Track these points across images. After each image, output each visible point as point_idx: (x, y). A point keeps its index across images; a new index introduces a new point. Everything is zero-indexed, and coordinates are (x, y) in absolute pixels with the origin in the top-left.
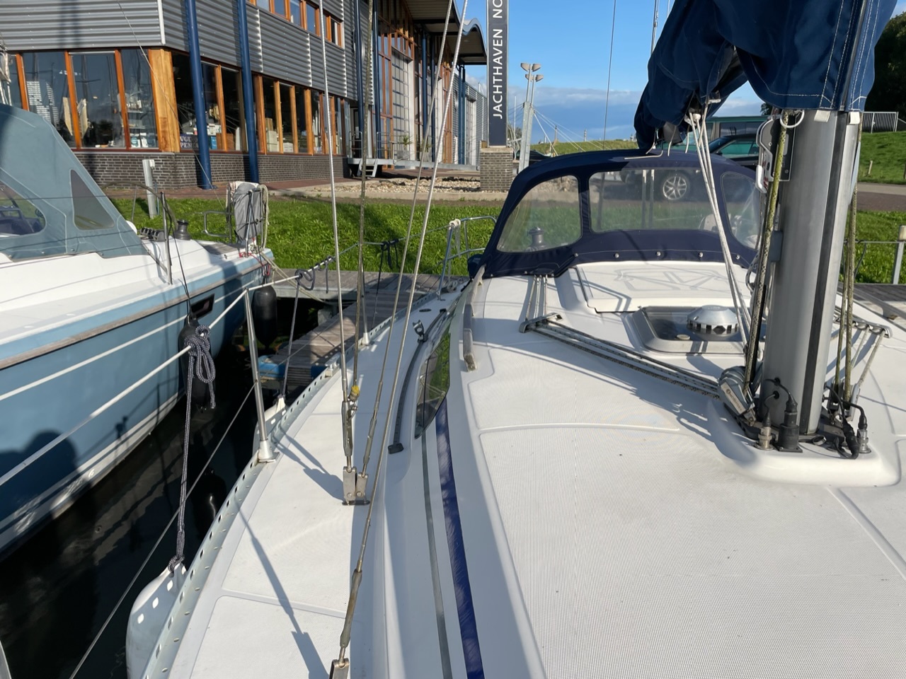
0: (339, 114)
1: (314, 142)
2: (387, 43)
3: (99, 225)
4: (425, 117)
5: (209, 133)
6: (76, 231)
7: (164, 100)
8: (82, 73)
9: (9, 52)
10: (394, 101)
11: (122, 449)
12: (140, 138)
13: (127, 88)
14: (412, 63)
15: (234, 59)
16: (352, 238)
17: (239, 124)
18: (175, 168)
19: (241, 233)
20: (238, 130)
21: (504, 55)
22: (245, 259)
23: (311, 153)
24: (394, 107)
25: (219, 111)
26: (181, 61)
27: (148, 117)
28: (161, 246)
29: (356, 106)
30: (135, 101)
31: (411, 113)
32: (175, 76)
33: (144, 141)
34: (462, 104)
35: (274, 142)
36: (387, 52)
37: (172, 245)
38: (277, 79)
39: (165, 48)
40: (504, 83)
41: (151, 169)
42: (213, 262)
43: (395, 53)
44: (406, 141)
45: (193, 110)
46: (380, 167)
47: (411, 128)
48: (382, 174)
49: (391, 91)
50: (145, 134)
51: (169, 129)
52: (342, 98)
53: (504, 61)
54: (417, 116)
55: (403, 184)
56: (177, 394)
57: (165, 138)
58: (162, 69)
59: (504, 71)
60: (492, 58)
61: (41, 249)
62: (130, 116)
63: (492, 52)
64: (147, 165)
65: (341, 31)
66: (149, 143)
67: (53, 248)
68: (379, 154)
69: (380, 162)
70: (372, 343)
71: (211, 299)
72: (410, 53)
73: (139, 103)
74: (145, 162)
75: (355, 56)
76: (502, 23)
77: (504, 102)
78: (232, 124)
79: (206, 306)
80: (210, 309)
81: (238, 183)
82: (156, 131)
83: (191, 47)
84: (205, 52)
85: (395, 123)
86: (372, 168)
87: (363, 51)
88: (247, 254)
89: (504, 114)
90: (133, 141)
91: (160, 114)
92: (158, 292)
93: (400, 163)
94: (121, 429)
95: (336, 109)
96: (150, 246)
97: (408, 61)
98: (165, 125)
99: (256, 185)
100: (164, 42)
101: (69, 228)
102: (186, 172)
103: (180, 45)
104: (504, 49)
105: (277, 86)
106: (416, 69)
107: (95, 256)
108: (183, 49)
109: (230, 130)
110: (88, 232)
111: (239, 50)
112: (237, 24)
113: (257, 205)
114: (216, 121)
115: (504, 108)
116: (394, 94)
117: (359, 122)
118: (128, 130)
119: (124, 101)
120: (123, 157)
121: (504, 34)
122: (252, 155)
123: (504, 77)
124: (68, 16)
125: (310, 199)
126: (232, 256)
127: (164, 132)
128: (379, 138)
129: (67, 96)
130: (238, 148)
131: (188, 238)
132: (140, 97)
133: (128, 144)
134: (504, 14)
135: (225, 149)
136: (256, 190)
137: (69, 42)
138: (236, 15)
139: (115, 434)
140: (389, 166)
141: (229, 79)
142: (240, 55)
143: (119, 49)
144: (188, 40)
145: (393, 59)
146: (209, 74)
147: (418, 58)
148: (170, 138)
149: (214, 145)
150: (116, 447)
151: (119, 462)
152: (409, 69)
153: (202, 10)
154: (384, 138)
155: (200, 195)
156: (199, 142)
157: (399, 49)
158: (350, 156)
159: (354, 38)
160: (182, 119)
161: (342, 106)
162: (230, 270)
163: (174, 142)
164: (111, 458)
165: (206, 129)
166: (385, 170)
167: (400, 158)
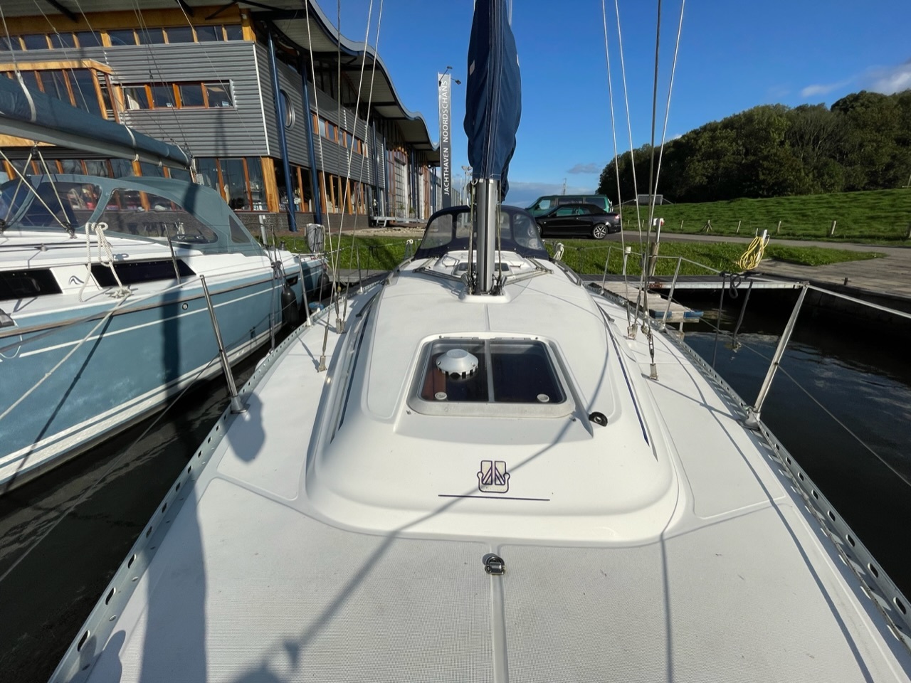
0: (366, 193)
1: (352, 208)
2: (392, 155)
3: (244, 242)
4: (414, 195)
5: (295, 203)
6: (232, 243)
7: (270, 184)
8: (226, 169)
9: (195, 158)
10: (396, 186)
11: (254, 345)
12: (258, 205)
13: (251, 178)
14: (406, 166)
15: (307, 163)
16: (367, 255)
17: (311, 198)
18: (277, 221)
19: (312, 248)
20: (310, 201)
21: (449, 162)
22: (313, 261)
23: (350, 213)
24: (396, 189)
25: (300, 191)
26: (278, 164)
27: (262, 194)
28: (273, 253)
29: (375, 188)
30: (255, 185)
31: (406, 193)
32: (276, 173)
33: (261, 207)
34: (434, 188)
35: (330, 207)
36: (392, 159)
37: (277, 252)
38: (330, 174)
39: (270, 157)
40: (450, 176)
41: (264, 221)
42: (296, 261)
43: (397, 160)
44: (402, 208)
45: (286, 190)
46: (388, 221)
47: (406, 200)
48: (389, 225)
49: (394, 180)
50: (260, 203)
51: (273, 200)
52: (367, 184)
53: (449, 165)
54: (409, 196)
55: (399, 230)
56: (281, 323)
57: (271, 205)
58: (268, 168)
59: (449, 170)
60: (443, 163)
61: (217, 250)
62: (252, 194)
63: (443, 160)
64: (262, 218)
65: (366, 147)
66: (263, 208)
67: (222, 250)
68: (388, 214)
69: (388, 218)
70: (364, 292)
71: (297, 278)
72: (405, 159)
73: (257, 186)
74: (260, 216)
75: (374, 162)
76: (448, 145)
77: (450, 186)
78: (307, 198)
79: (294, 281)
80: (296, 282)
81: (310, 224)
82: (266, 201)
83: (283, 156)
84: (292, 159)
85: (397, 198)
86: (384, 221)
87: (378, 159)
88: (315, 259)
89: (450, 193)
90: (255, 207)
91: (268, 192)
92: (268, 272)
93: (399, 219)
94: (253, 335)
95: (364, 190)
96: (267, 252)
97: (404, 165)
98: (271, 198)
99: (319, 225)
100: (269, 154)
101: (229, 242)
102: (283, 222)
103: (278, 156)
104: (449, 158)
105: (331, 177)
106: (409, 168)
107: (241, 255)
108: (279, 158)
109: (306, 201)
110: (238, 244)
111: (310, 158)
112: (308, 144)
113: (320, 235)
114: (298, 196)
115: (449, 190)
116: (396, 183)
117: (376, 196)
118: (252, 201)
119: (249, 185)
120: (249, 215)
121: (449, 150)
122: (318, 214)
123: (449, 173)
124: (220, 139)
125: (348, 236)
126: (307, 260)
127: (271, 202)
128: (388, 205)
129: (218, 182)
130: (311, 210)
131: (285, 250)
132: (258, 183)
133: (252, 209)
134: (449, 140)
135: (304, 211)
136: (319, 228)
137: (221, 153)
138: (308, 139)
139: (250, 336)
140: (394, 221)
141: (305, 174)
142: (310, 161)
143: (245, 157)
144: (282, 153)
145: (395, 164)
146: (294, 171)
147: (410, 162)
148: (274, 205)
149: (298, 209)
150: (251, 343)
151: (253, 352)
152: (405, 169)
153: (289, 137)
154: (391, 206)
155: (291, 234)
156: (289, 207)
157: (398, 158)
158: (372, 215)
159: (373, 152)
160: (281, 195)
161: (367, 189)
162: (304, 266)
163: (277, 208)
164: (248, 349)
165: (293, 201)
166: (391, 223)
167: (399, 216)
